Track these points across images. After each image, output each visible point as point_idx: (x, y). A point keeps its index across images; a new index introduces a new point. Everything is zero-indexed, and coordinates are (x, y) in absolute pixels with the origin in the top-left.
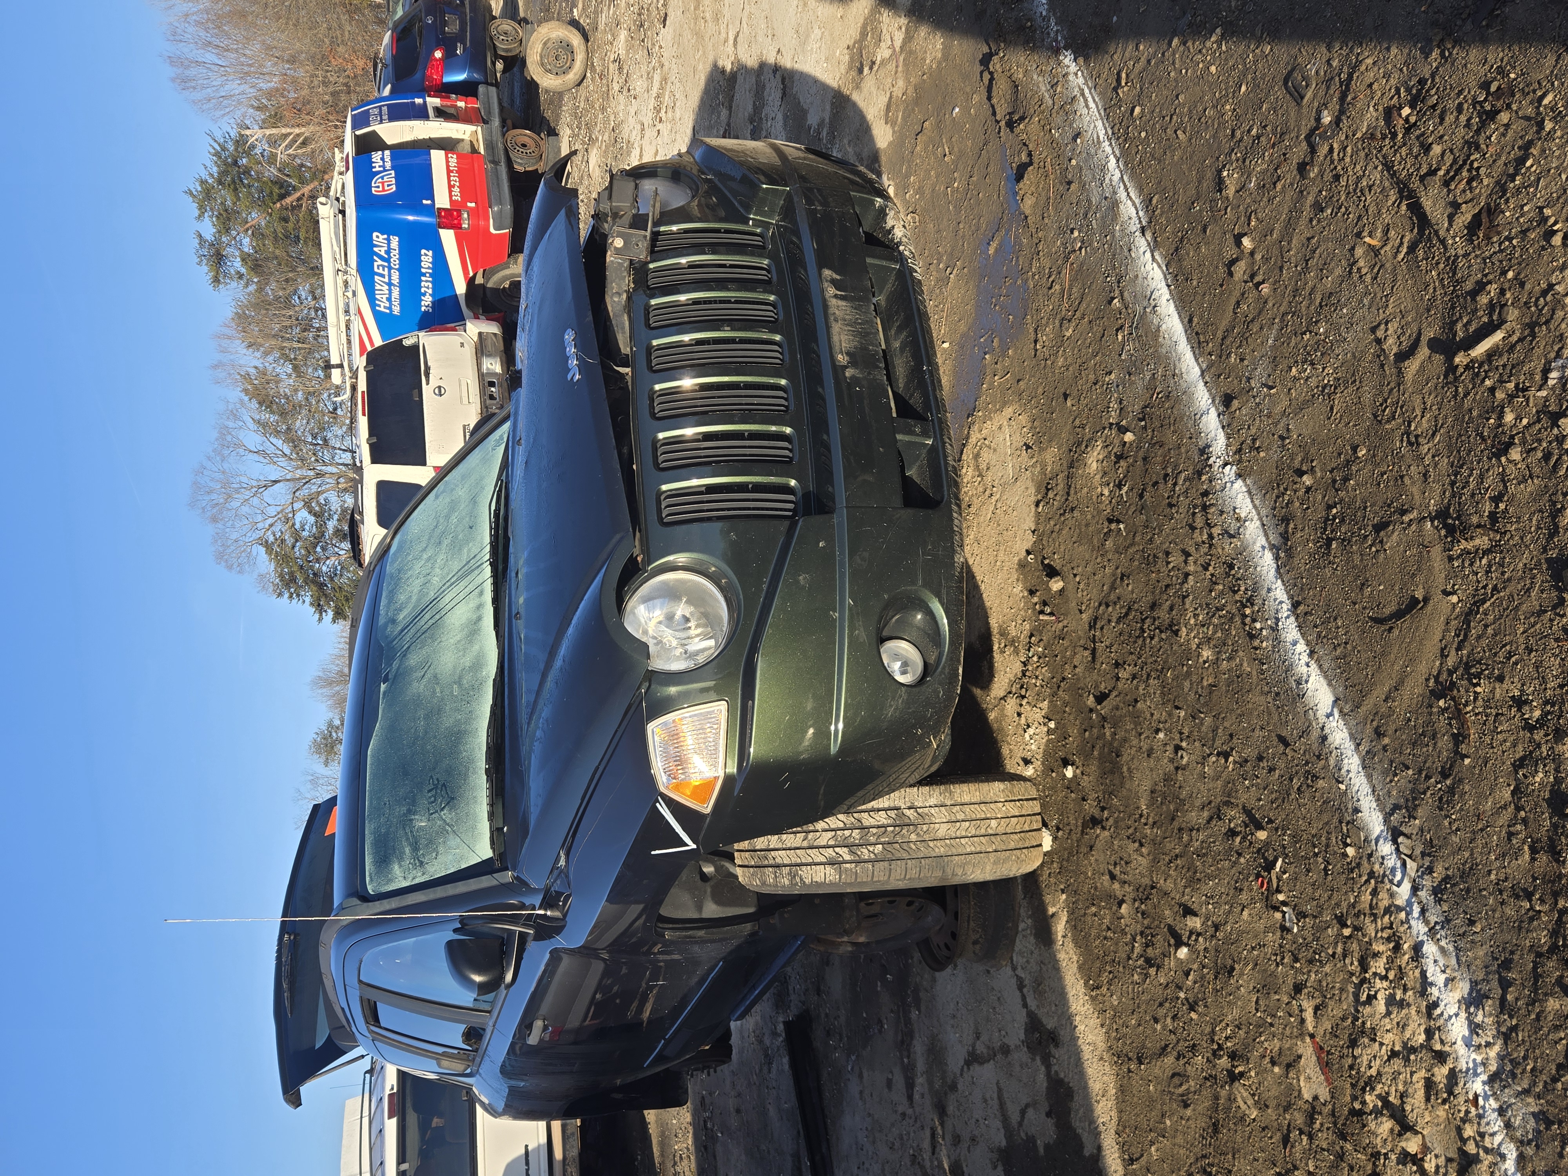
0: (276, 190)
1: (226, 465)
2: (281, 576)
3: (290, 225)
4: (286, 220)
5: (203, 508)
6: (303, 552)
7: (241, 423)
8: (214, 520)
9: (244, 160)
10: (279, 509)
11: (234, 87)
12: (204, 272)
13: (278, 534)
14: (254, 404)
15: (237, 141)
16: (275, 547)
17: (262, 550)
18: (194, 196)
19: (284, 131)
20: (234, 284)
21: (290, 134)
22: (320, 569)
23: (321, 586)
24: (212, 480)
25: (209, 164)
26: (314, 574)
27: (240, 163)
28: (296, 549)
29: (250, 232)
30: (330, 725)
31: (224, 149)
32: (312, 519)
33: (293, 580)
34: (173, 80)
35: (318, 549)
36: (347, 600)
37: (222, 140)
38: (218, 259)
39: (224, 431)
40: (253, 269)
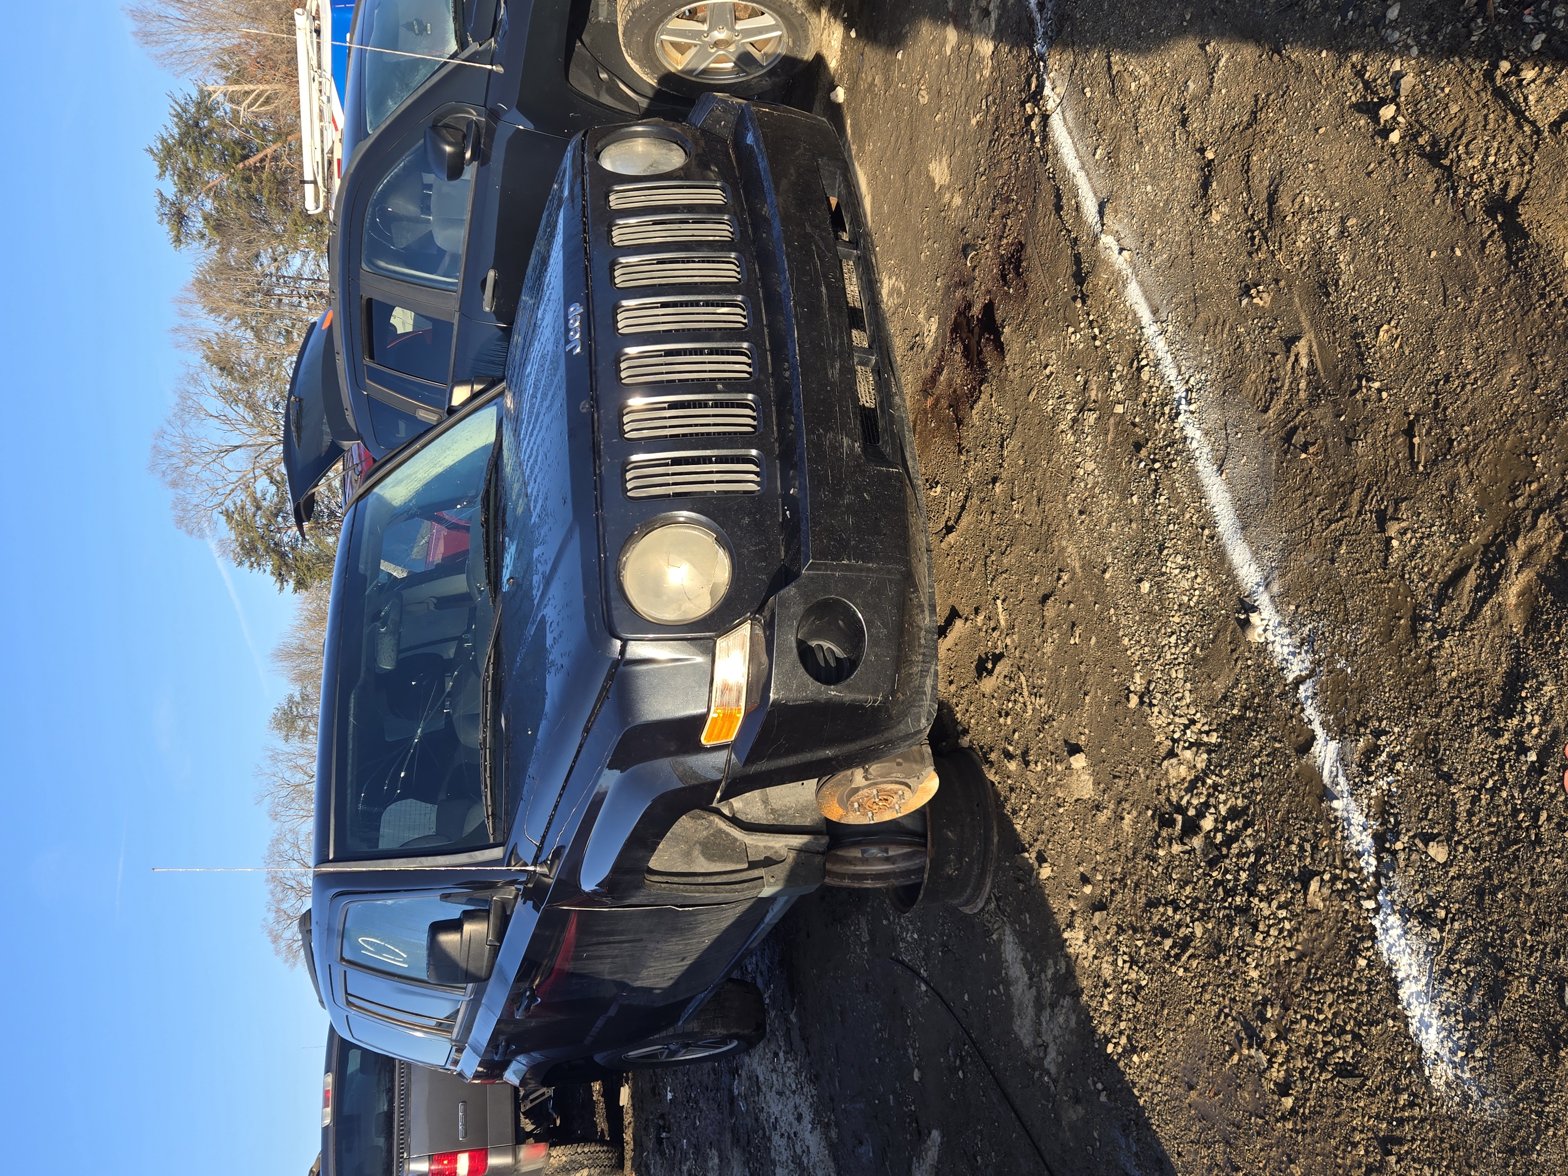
0: (238, 151)
1: (187, 430)
2: (242, 546)
3: (253, 186)
4: (248, 180)
5: (164, 472)
6: (264, 521)
7: (201, 389)
8: (174, 484)
9: (206, 123)
10: (240, 475)
11: (197, 41)
12: (165, 231)
13: (239, 503)
14: (215, 370)
15: (199, 103)
16: (236, 516)
17: (223, 518)
18: (155, 155)
19: (247, 87)
20: (195, 244)
21: (253, 91)
22: (281, 539)
23: (283, 556)
24: (173, 444)
25: (170, 125)
26: (275, 544)
27: (201, 124)
28: (257, 518)
29: (212, 194)
30: (291, 699)
31: (185, 111)
32: (273, 489)
33: (254, 549)
34: (135, 34)
35: (280, 519)
36: (309, 569)
37: (183, 102)
38: (179, 218)
39: (184, 396)
40: (215, 229)
